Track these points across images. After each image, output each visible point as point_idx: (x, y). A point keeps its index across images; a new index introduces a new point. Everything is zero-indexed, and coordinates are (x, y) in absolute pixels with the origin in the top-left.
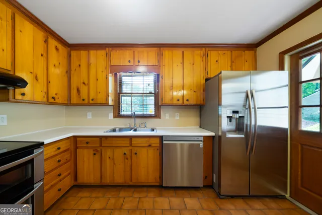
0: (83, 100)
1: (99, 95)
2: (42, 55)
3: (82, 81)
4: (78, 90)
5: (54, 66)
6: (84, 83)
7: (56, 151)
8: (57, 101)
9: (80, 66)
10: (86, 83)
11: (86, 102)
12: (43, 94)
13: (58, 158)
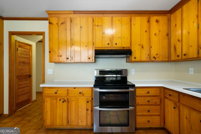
0: (178, 56)
1: (191, 49)
2: (146, 32)
3: (177, 39)
4: (175, 48)
5: (155, 34)
6: (179, 40)
7: (146, 93)
8: (157, 59)
9: (176, 25)
10: (180, 40)
11: (180, 58)
12: (147, 56)
13: (148, 99)
